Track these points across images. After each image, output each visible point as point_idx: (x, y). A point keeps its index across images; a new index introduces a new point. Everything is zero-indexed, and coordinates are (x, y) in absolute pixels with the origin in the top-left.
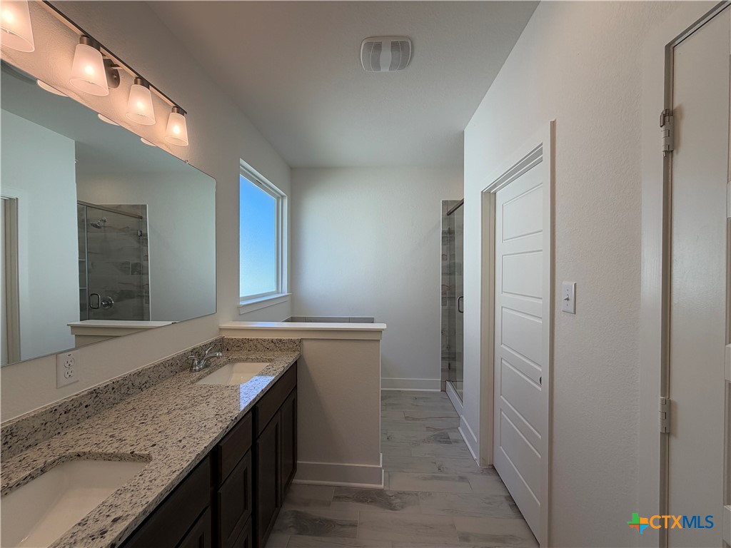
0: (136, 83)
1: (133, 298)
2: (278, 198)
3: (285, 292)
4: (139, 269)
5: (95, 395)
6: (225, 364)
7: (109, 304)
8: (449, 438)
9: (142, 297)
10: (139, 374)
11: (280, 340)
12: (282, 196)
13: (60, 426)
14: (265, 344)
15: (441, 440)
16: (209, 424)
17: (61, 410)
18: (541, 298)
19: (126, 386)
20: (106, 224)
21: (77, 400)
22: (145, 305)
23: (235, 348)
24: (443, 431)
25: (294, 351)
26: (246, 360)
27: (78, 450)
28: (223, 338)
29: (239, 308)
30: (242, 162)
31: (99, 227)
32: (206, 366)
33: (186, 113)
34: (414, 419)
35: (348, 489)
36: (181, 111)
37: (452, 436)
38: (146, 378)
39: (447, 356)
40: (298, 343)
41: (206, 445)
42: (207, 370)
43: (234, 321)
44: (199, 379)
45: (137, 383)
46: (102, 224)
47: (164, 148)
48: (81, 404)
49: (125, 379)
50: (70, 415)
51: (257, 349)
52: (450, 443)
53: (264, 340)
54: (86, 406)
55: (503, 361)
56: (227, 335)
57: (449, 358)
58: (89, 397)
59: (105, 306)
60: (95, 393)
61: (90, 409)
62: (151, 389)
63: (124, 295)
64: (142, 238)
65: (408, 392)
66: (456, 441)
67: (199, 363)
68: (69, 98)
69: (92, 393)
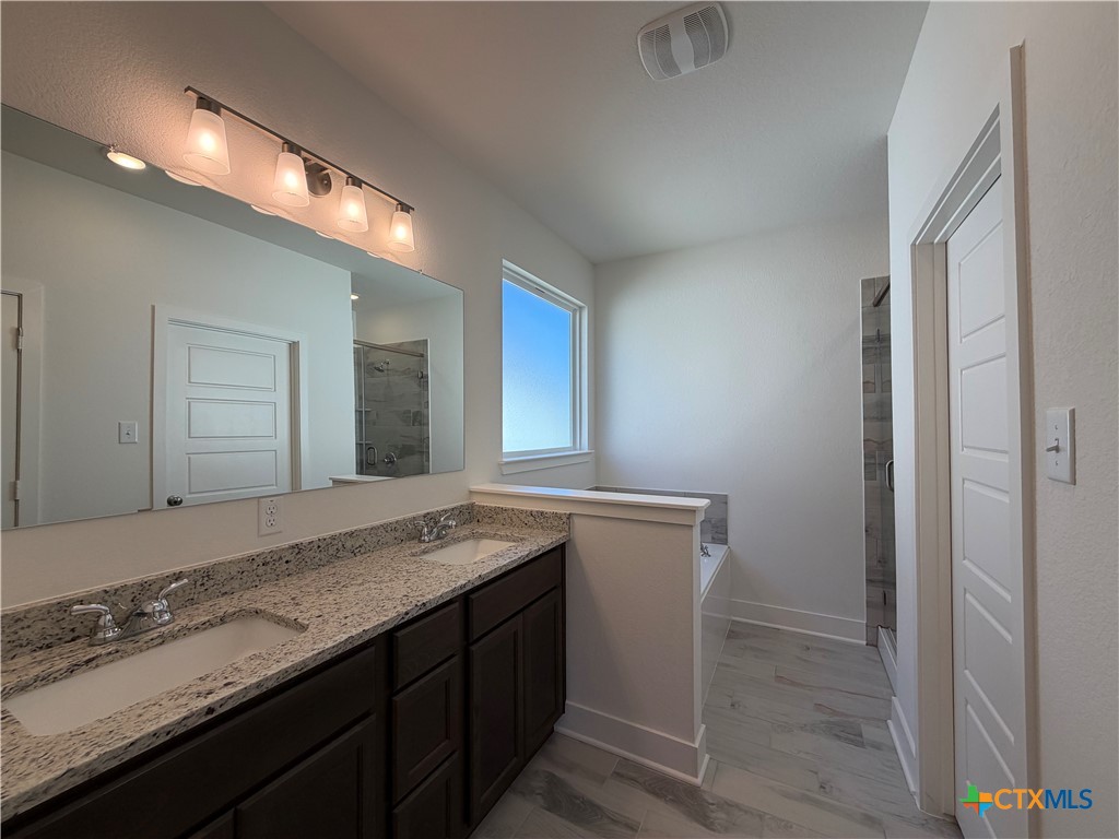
0: (347, 184)
1: (413, 454)
2: (574, 311)
3: (585, 447)
4: (419, 419)
5: (297, 550)
6: (466, 538)
7: (392, 462)
8: (861, 736)
9: (422, 452)
10: (351, 534)
11: (542, 513)
12: (581, 308)
13: (258, 579)
14: (522, 517)
15: (842, 734)
16: (389, 605)
17: (259, 561)
18: (1006, 452)
19: (336, 547)
20: (390, 367)
21: (276, 552)
22: (426, 463)
23: (486, 520)
24: (851, 720)
25: (561, 531)
26: (493, 537)
27: (259, 606)
28: (473, 505)
29: (501, 465)
30: (505, 262)
31: (382, 371)
32: (439, 537)
33: (413, 209)
34: (793, 683)
35: (639, 768)
36: (405, 208)
37: (869, 732)
38: (361, 542)
39: (881, 578)
40: (565, 520)
41: (366, 628)
42: (438, 542)
43: (493, 482)
44: (424, 552)
45: (348, 545)
46: (385, 366)
47: (389, 258)
48: (281, 558)
49: (333, 538)
50: (268, 568)
51: (512, 523)
52: (862, 745)
53: (522, 512)
54: (287, 562)
55: (968, 595)
56: (478, 501)
57: (883, 582)
58: (290, 551)
59: (388, 463)
60: (297, 549)
61: (291, 565)
62: (366, 556)
63: (407, 451)
64: (422, 379)
65: (794, 634)
66: (877, 746)
67: (430, 532)
68: (277, 217)
69: (293, 547)
